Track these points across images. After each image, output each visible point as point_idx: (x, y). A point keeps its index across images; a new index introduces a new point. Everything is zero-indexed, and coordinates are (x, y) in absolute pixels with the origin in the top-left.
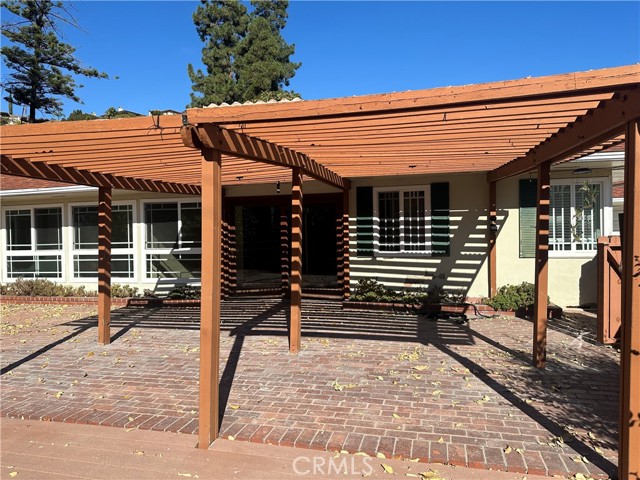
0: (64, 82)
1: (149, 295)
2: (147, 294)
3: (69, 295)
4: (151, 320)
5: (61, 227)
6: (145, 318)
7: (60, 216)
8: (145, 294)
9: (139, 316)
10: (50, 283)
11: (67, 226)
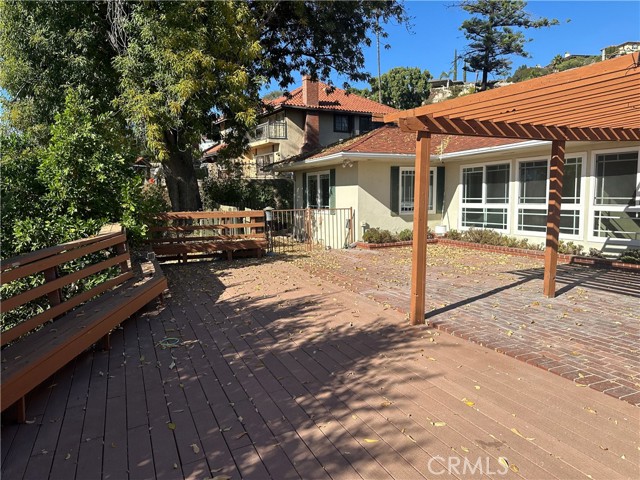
0: (514, 40)
1: (596, 255)
2: (593, 253)
3: (513, 247)
4: (598, 281)
5: (508, 182)
6: (591, 278)
7: (508, 172)
8: (591, 253)
9: (584, 275)
10: (496, 234)
11: (514, 181)
